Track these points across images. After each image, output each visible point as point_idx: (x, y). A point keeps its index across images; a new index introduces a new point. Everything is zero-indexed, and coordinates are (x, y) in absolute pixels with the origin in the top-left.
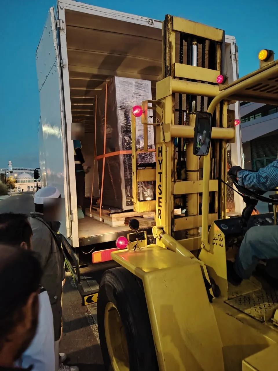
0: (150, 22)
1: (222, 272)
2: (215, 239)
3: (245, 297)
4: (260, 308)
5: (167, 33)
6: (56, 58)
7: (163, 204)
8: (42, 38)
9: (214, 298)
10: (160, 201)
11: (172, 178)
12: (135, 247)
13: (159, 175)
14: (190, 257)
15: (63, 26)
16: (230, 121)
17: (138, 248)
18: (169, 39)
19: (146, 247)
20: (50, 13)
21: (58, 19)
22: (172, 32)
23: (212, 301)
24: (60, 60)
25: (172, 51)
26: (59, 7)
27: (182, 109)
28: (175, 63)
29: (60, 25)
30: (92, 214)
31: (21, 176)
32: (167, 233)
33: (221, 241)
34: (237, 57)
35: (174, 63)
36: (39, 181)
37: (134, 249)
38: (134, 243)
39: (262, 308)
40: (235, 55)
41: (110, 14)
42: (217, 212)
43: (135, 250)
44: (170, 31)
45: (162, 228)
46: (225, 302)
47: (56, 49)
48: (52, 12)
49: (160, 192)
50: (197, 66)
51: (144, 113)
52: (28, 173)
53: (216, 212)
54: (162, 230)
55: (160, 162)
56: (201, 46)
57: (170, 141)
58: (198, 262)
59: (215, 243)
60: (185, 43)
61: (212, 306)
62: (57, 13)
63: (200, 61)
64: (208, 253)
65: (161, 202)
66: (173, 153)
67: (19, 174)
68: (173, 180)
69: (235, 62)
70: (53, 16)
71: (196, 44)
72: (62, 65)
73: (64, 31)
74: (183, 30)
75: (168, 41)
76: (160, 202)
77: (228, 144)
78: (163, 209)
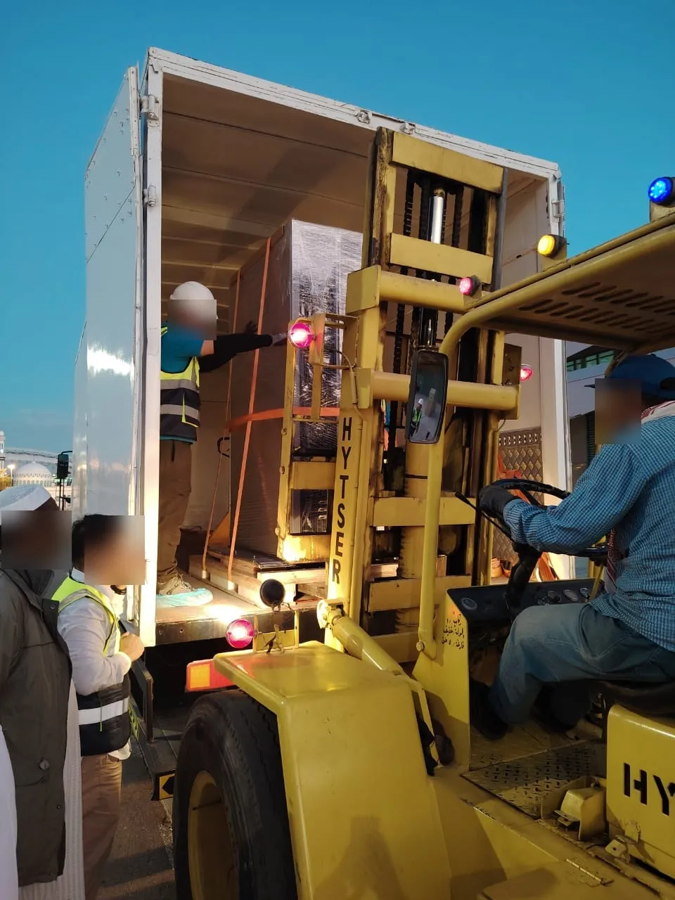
0: (361, 116)
1: (459, 707)
2: (447, 632)
3: (508, 767)
4: (537, 790)
5: (379, 167)
6: (133, 182)
7: (345, 550)
8: (103, 138)
9: (440, 766)
10: (340, 541)
11: (370, 489)
12: (271, 644)
13: (342, 480)
14: (393, 672)
15: (157, 110)
16: (511, 370)
17: (278, 649)
18: (381, 181)
19: (296, 646)
20: (128, 79)
21: (146, 93)
22: (388, 166)
23: (435, 772)
24: (143, 189)
25: (388, 205)
26: (150, 67)
27: (404, 333)
28: (393, 234)
29: (148, 108)
30: (206, 570)
31: (24, 470)
32: (351, 616)
33: (461, 634)
34: (562, 210)
35: (391, 234)
36: (69, 484)
37: (267, 650)
38: (270, 636)
39: (540, 791)
40: (557, 204)
41: (269, 92)
42: (471, 573)
43: (269, 651)
44: (386, 164)
45: (340, 606)
46: (461, 776)
47: (134, 163)
48: (132, 78)
49: (341, 521)
50: (443, 241)
51: (315, 340)
52: (42, 463)
53: (467, 573)
54: (339, 610)
55: (346, 453)
56: (452, 198)
57: (369, 408)
58: (408, 683)
59: (446, 641)
60: (417, 190)
61: (432, 785)
62: (145, 81)
63: (449, 232)
64: (433, 662)
65: (341, 545)
66: (375, 433)
67: (20, 464)
68: (372, 493)
69: (557, 220)
70: (135, 86)
71: (441, 195)
72: (146, 200)
73: (157, 122)
74: (414, 164)
75: (380, 184)
76: (339, 544)
77: (502, 421)
78: (344, 561)
